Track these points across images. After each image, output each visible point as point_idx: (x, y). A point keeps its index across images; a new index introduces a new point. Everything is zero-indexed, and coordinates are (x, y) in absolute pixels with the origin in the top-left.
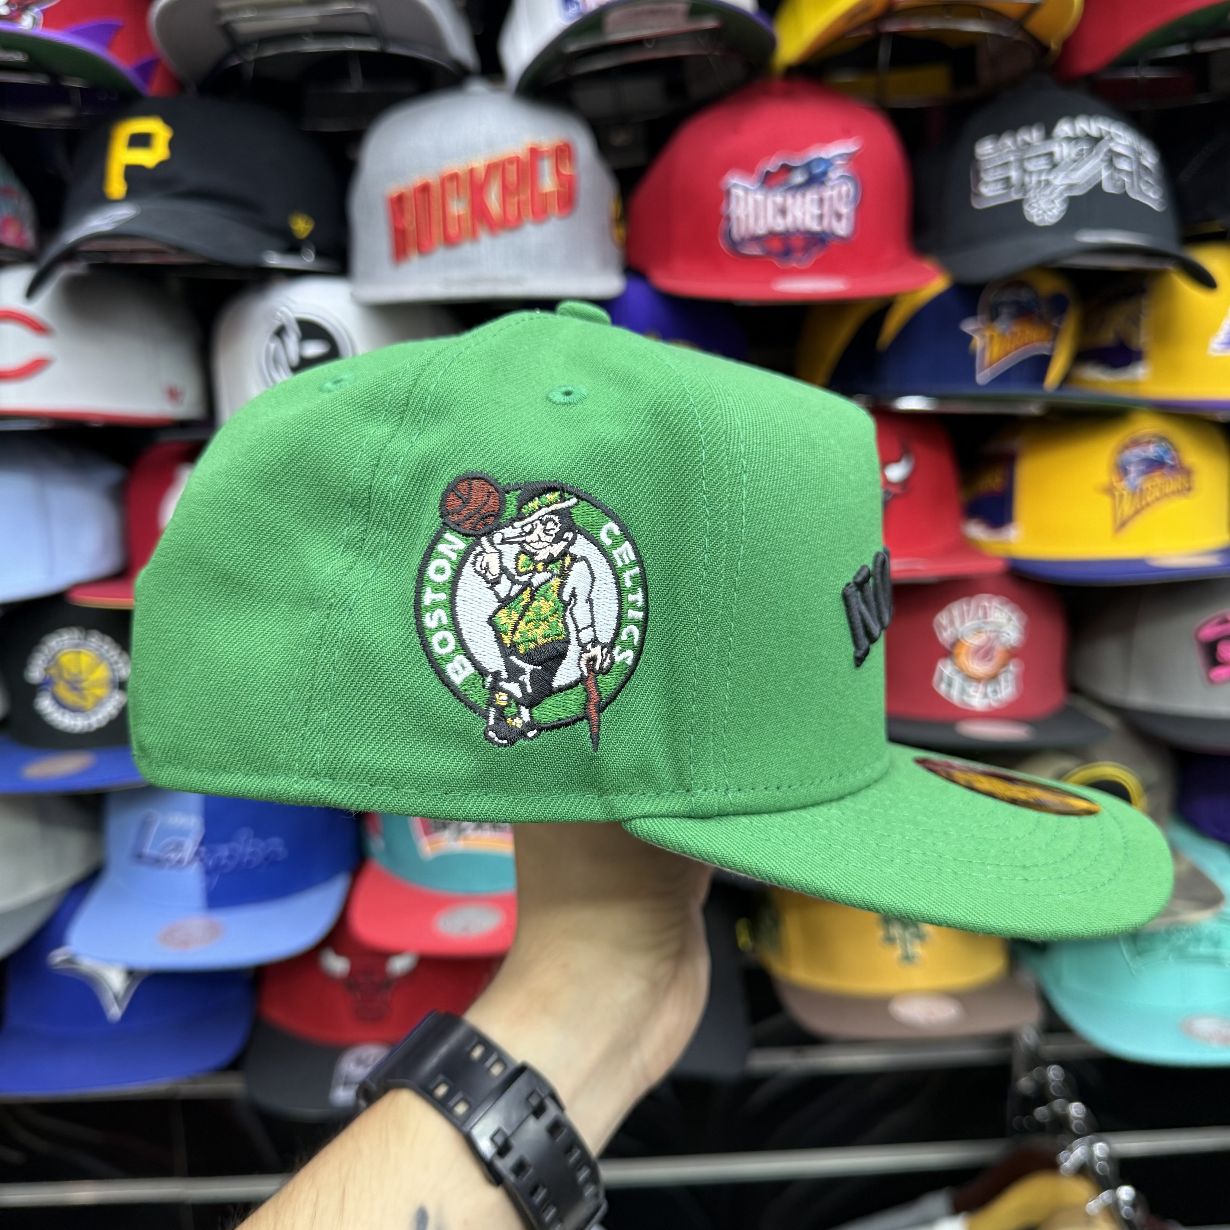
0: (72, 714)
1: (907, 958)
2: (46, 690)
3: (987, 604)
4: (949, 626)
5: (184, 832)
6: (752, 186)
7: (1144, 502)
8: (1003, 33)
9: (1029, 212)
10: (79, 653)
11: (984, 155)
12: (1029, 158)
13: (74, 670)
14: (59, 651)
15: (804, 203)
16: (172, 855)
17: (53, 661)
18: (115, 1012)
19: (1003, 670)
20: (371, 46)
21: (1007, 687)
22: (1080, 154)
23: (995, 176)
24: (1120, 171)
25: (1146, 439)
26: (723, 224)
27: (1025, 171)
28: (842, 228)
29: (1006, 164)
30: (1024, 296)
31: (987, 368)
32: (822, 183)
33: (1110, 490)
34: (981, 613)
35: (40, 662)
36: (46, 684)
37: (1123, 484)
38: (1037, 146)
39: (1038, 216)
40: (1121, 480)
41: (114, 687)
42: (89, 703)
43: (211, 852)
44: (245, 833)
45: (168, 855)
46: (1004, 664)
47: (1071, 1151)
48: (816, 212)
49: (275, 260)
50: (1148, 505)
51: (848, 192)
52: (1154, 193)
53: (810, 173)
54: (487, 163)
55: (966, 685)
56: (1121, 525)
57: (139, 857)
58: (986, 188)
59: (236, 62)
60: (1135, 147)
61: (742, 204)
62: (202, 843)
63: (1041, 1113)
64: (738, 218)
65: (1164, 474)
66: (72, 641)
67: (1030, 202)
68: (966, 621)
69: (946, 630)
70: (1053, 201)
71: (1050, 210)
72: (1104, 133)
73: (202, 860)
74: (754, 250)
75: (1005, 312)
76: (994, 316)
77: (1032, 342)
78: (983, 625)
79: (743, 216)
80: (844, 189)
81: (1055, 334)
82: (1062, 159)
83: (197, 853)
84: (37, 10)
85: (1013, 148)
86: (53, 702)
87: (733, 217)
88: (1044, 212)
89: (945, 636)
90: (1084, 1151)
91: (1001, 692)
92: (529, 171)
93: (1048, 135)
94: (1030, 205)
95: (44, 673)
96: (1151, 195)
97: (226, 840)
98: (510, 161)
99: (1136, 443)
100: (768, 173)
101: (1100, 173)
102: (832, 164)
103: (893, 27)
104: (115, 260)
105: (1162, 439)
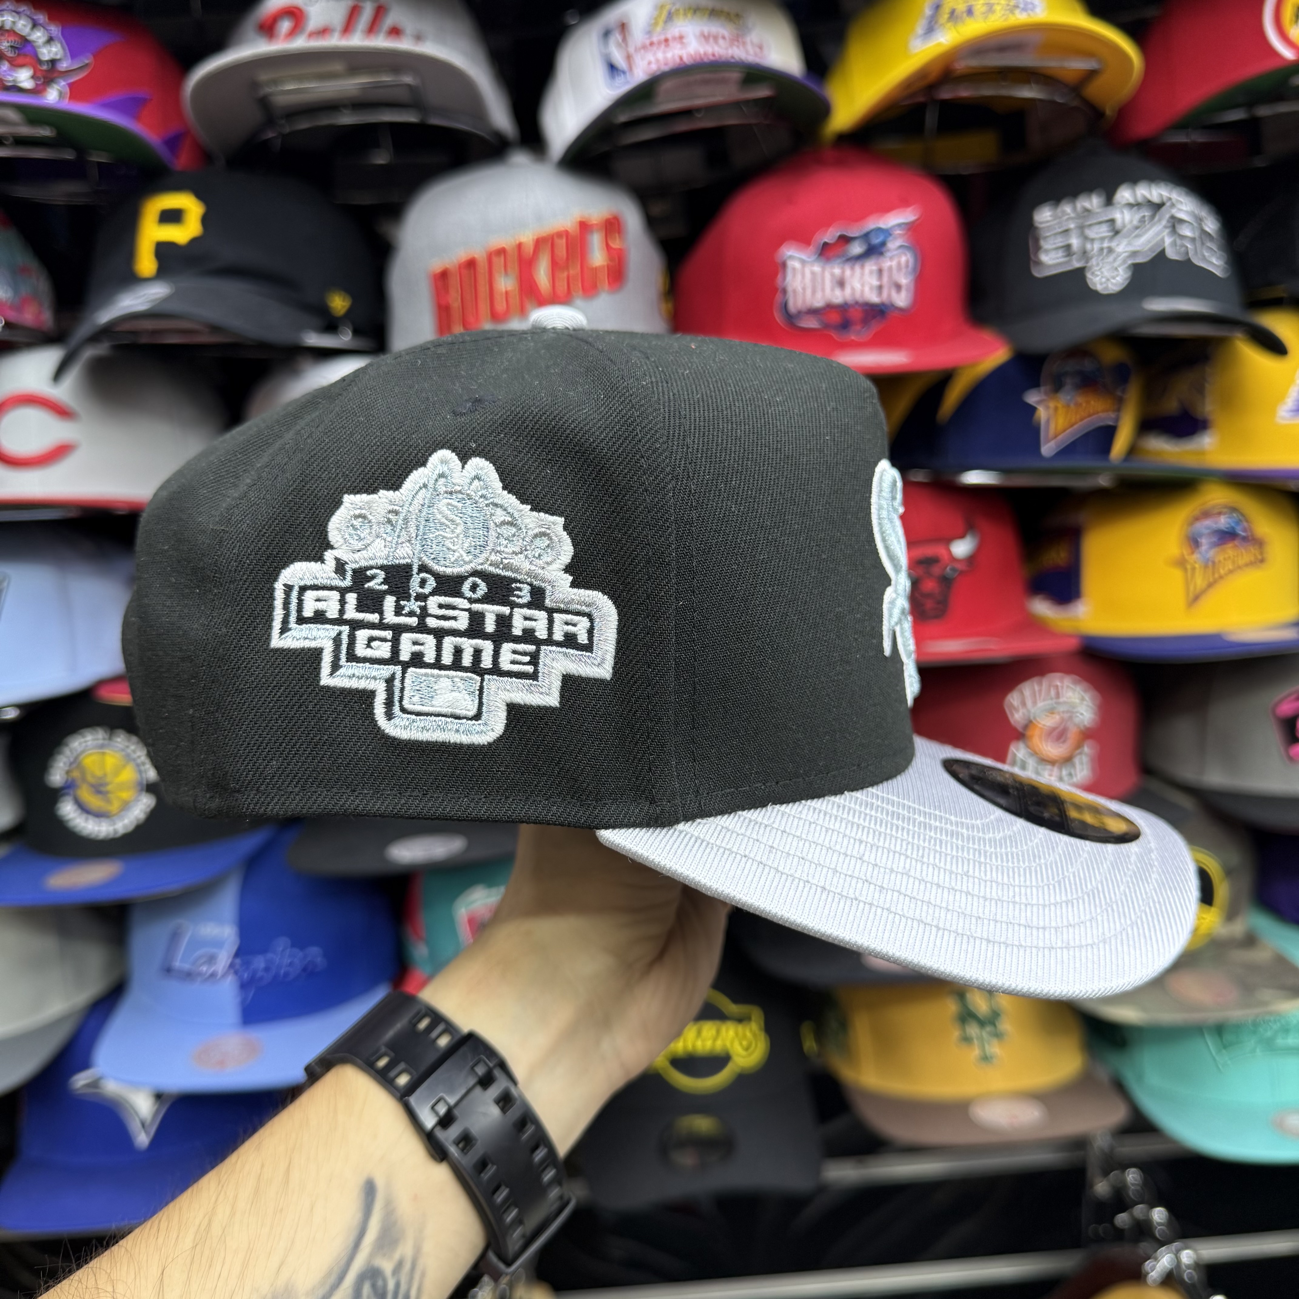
0: (97, 819)
1: (986, 1058)
2: (67, 794)
3: (1059, 684)
4: (1020, 707)
5: (218, 943)
6: (809, 257)
7: (1217, 576)
8: (1059, 100)
9: (1092, 280)
10: (104, 754)
11: (1041, 223)
12: (1090, 225)
13: (99, 773)
14: (83, 752)
15: (862, 274)
16: (204, 968)
17: (76, 763)
18: (142, 1139)
19: (1078, 751)
20: (410, 117)
21: (1082, 770)
22: (1142, 220)
23: (1055, 244)
24: (1183, 237)
25: (1216, 511)
26: (779, 298)
27: (1086, 238)
28: (902, 300)
29: (1067, 231)
30: (1088, 365)
31: (1053, 439)
32: (881, 254)
33: (1181, 563)
34: (1053, 692)
35: (61, 765)
36: (68, 788)
37: (1196, 556)
38: (1098, 213)
39: (1101, 284)
40: (1193, 553)
41: (141, 790)
42: (114, 807)
43: (246, 964)
44: (282, 944)
45: (201, 968)
46: (1079, 746)
47: (1156, 1259)
48: (875, 283)
49: (314, 339)
50: (1221, 577)
51: (907, 262)
52: (1218, 258)
53: (869, 244)
54: (535, 237)
55: (1039, 767)
56: (1194, 599)
57: (168, 970)
58: (1047, 255)
59: (270, 134)
60: (1196, 212)
61: (799, 277)
62: (237, 954)
63: (1122, 1219)
64: (795, 291)
65: (1236, 546)
66: (96, 742)
67: (1093, 270)
68: (1038, 701)
69: (1017, 710)
70: (1116, 269)
71: (1114, 278)
72: (1165, 199)
73: (236, 973)
74: (811, 323)
75: (1069, 382)
76: (1057, 386)
77: (1098, 413)
78: (1055, 705)
79: (800, 289)
80: (903, 259)
81: (1119, 404)
82: (1124, 226)
83: (232, 966)
84: (63, 83)
85: (1073, 215)
86: (75, 807)
87: (790, 289)
88: (1108, 280)
89: (1017, 717)
90: (1169, 1259)
91: (1076, 775)
92: (579, 245)
93: (1109, 201)
94: (1093, 274)
95: (65, 777)
96: (1214, 260)
97: (264, 950)
98: (559, 234)
99: (1206, 514)
100: (825, 245)
101: (1163, 240)
102: (890, 235)
103: (946, 94)
104: (144, 340)
105: (1233, 509)
